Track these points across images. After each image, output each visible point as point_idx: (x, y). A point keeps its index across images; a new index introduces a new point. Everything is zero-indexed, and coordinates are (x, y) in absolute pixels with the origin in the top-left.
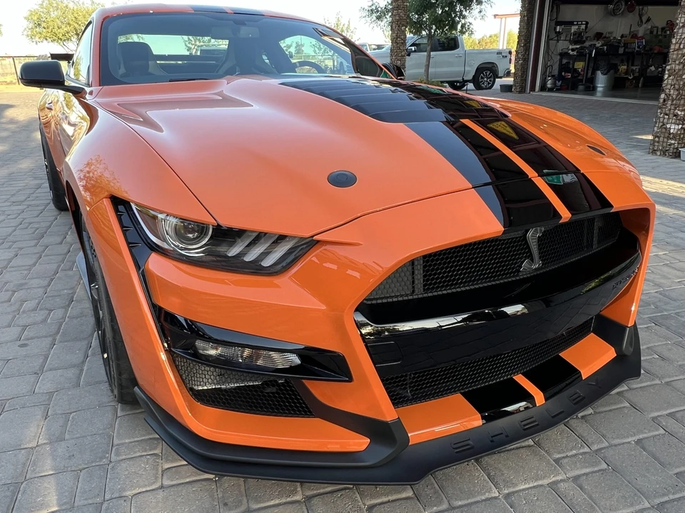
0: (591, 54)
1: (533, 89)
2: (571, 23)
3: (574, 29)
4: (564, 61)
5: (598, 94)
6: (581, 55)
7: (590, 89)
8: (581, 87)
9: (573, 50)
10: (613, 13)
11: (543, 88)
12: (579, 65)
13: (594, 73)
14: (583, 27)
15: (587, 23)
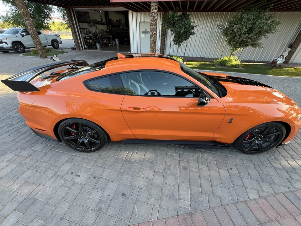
0: (93, 39)
1: (83, 49)
2: (84, 29)
3: (85, 30)
4: (85, 40)
5: (99, 50)
6: (91, 39)
7: (96, 48)
8: (94, 48)
9: (87, 37)
10: (91, 26)
11: (85, 49)
12: (91, 41)
13: (96, 44)
14: (87, 30)
15: (88, 29)
